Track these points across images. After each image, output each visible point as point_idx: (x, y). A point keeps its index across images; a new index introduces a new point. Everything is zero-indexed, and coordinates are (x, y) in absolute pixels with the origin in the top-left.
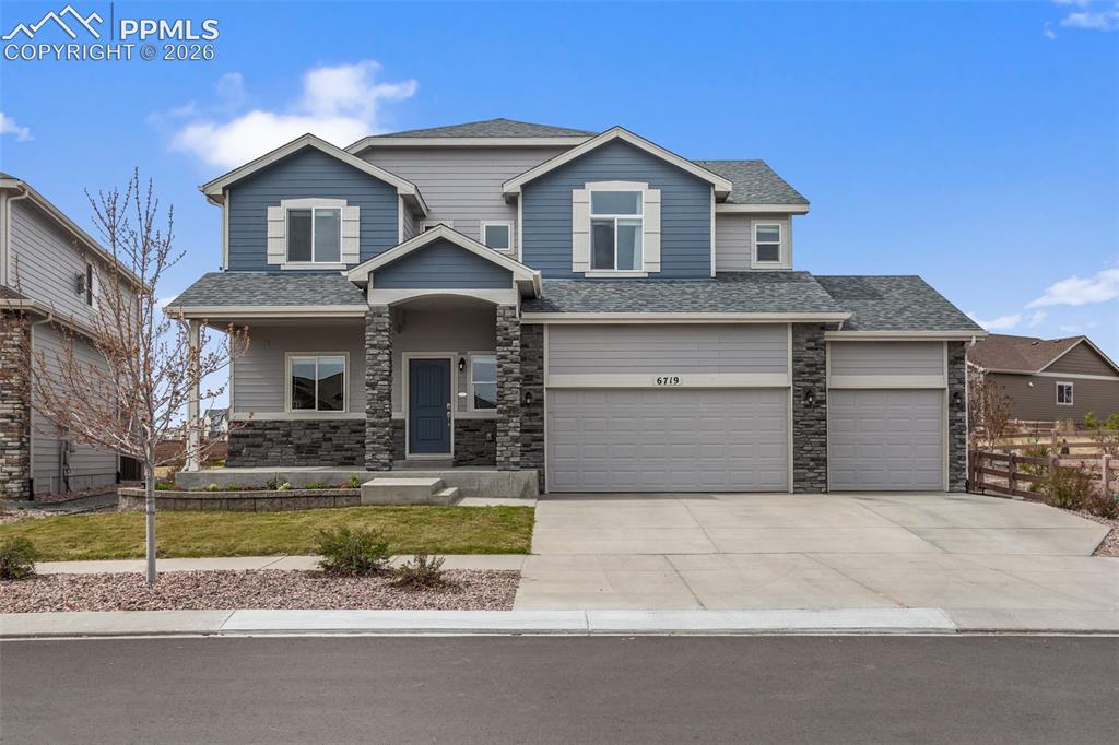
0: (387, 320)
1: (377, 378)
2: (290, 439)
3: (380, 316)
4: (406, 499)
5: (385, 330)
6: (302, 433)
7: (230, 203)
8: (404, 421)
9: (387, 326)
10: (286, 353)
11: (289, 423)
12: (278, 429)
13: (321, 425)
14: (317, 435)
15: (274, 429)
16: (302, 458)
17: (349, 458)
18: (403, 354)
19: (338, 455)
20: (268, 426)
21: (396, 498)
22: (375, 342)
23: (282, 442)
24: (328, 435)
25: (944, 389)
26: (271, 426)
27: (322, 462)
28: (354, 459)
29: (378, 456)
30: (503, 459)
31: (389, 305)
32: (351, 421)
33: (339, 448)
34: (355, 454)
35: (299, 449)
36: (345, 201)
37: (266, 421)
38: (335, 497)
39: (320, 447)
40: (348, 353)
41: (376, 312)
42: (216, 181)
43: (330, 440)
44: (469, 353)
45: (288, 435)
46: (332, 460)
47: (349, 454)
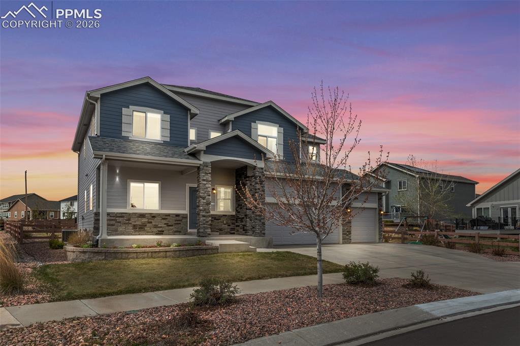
0: (210, 169)
1: (206, 195)
2: (130, 222)
3: (207, 167)
4: (239, 250)
5: (209, 173)
6: (137, 219)
7: (101, 102)
8: (187, 215)
9: (210, 171)
10: (128, 180)
11: (130, 214)
12: (124, 217)
13: (146, 215)
14: (144, 220)
15: (122, 217)
16: (136, 231)
17: (161, 231)
18: (187, 184)
19: (155, 230)
20: (118, 215)
21: (234, 249)
22: (205, 178)
23: (125, 224)
24: (150, 220)
25: (376, 208)
26: (119, 215)
27: (148, 233)
28: (163, 232)
29: (206, 230)
30: (259, 231)
31: (211, 162)
32: (161, 214)
33: (156, 226)
34: (164, 229)
35: (135, 227)
36: (163, 112)
37: (117, 213)
38: (206, 249)
39: (146, 226)
40: (160, 182)
41: (205, 164)
42: (97, 90)
43: (151, 222)
44: (216, 186)
45: (129, 220)
46: (153, 232)
47: (160, 229)
